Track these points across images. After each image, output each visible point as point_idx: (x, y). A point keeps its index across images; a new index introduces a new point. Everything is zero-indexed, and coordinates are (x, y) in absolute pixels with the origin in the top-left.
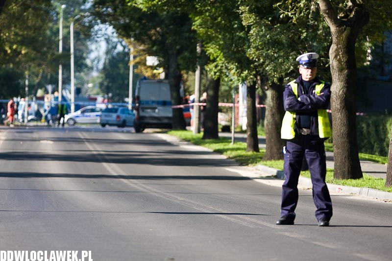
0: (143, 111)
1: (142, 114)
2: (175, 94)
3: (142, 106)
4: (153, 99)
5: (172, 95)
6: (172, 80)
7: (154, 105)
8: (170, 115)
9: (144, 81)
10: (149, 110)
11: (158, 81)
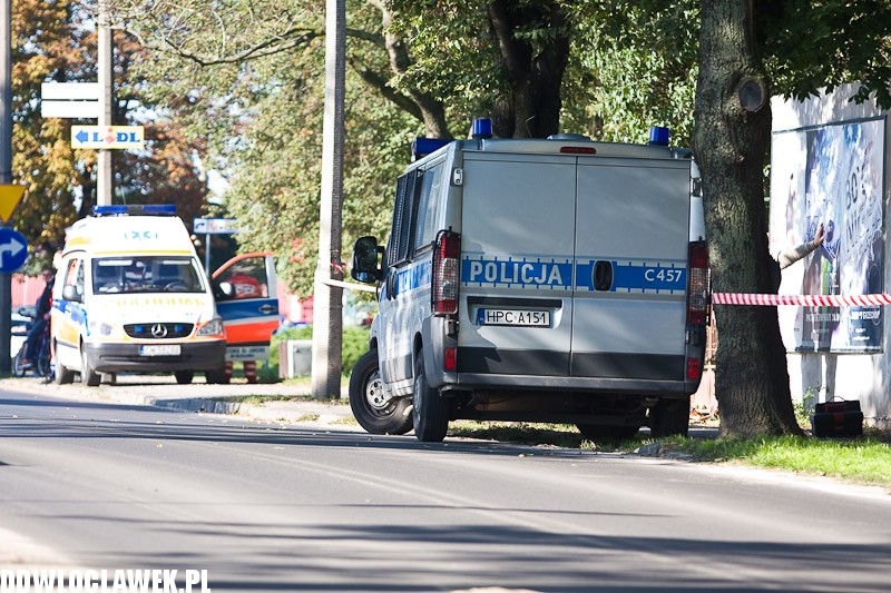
0: (481, 320)
1: (474, 335)
3: (472, 288)
4: (539, 248)
7: (544, 287)
10: (514, 316)
11: (564, 150)
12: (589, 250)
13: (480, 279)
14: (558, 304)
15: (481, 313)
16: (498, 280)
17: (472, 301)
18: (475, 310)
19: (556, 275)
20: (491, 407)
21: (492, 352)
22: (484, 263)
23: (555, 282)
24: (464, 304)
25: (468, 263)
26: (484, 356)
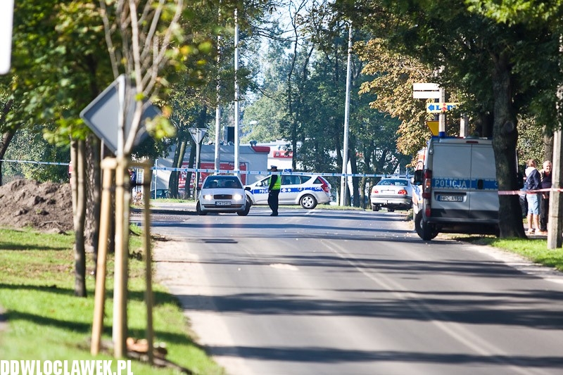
0: (439, 199)
1: (436, 204)
2: (504, 168)
3: (436, 189)
4: (459, 175)
5: (498, 168)
6: (499, 139)
7: (460, 188)
8: (495, 207)
9: (441, 140)
10: (450, 198)
11: (468, 142)
12: (476, 176)
13: (439, 185)
14: (465, 194)
15: (439, 197)
16: (445, 186)
17: (436, 193)
18: (437, 196)
19: (464, 183)
20: (443, 229)
21: (443, 210)
22: (440, 180)
23: (464, 187)
24: (433, 194)
25: (434, 180)
26: (440, 212)
